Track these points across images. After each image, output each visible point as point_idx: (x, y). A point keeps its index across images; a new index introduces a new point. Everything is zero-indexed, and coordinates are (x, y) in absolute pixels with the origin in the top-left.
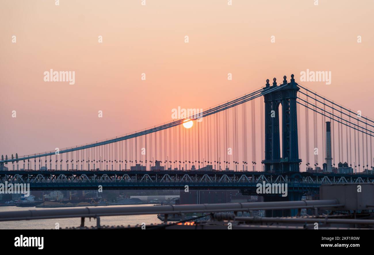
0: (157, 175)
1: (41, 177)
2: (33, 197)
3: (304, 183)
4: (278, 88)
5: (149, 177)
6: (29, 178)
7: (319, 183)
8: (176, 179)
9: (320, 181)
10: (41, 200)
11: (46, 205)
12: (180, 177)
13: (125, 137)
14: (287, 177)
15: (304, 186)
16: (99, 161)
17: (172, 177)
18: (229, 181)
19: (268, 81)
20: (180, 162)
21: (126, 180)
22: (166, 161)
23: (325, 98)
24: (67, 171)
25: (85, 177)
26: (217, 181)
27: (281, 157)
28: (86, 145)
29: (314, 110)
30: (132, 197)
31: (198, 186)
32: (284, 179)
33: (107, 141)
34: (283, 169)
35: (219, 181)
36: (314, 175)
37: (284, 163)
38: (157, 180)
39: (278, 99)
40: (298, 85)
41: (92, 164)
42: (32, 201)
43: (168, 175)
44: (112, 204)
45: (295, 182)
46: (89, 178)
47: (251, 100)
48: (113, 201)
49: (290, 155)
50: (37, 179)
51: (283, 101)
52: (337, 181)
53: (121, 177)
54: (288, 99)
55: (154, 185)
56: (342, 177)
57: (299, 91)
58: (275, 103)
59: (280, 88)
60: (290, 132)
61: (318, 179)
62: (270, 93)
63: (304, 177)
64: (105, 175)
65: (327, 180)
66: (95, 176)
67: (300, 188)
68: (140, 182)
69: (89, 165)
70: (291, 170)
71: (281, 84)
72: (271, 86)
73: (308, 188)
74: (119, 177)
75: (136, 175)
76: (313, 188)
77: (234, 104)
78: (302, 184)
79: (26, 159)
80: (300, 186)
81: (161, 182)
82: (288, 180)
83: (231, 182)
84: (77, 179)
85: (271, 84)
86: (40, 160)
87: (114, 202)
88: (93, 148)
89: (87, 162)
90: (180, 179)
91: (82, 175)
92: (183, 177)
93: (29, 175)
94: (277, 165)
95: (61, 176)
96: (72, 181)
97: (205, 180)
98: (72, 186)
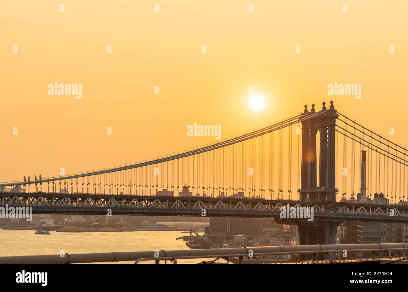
0: (189, 201)
1: (67, 201)
2: (53, 221)
3: (340, 213)
4: (316, 115)
5: (181, 203)
6: (54, 201)
7: (355, 214)
8: (209, 206)
9: (356, 211)
10: (61, 225)
11: (67, 230)
12: (213, 204)
13: (156, 160)
14: (323, 207)
15: (340, 216)
16: (129, 185)
17: (205, 204)
18: (264, 209)
19: (306, 107)
20: (213, 188)
21: (157, 205)
22: (199, 187)
23: (364, 127)
24: (95, 195)
25: (113, 201)
26: (251, 209)
27: (318, 185)
28: (114, 168)
29: (352, 139)
30: (158, 223)
31: (232, 213)
32: (320, 209)
33: (137, 165)
34: (319, 198)
35: (253, 209)
36: (350, 205)
37: (320, 192)
38: (189, 206)
39: (315, 126)
40: (337, 112)
41: (121, 188)
42: (52, 225)
43: (201, 202)
44: (138, 230)
45: (331, 212)
46: (118, 203)
47: (288, 126)
48: (138, 227)
49: (327, 184)
50: (62, 202)
51: (321, 128)
52: (373, 212)
53: (152, 202)
54: (326, 127)
55: (186, 212)
56: (378, 208)
57: (338, 119)
58: (313, 130)
59: (318, 114)
60: (328, 161)
61: (354, 210)
62: (308, 119)
63: (340, 207)
64: (135, 200)
65: (363, 210)
66: (125, 201)
67: (336, 218)
68: (172, 208)
69: (118, 189)
70: (327, 199)
71: (319, 110)
72: (309, 112)
73: (344, 218)
74: (150, 202)
75: (168, 200)
76: (349, 218)
77: (270, 129)
78: (338, 214)
79: (51, 180)
80: (336, 216)
81: (193, 208)
82: (324, 210)
83: (266, 210)
84: (105, 203)
85: (309, 110)
86: (65, 183)
87: (140, 228)
88: (122, 171)
89: (115, 186)
90: (213, 206)
91: (110, 199)
92: (216, 204)
93: (53, 197)
94: (313, 194)
95: (88, 199)
96: (100, 205)
97: (239, 207)
98: (99, 210)
